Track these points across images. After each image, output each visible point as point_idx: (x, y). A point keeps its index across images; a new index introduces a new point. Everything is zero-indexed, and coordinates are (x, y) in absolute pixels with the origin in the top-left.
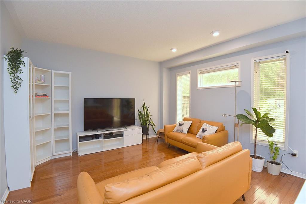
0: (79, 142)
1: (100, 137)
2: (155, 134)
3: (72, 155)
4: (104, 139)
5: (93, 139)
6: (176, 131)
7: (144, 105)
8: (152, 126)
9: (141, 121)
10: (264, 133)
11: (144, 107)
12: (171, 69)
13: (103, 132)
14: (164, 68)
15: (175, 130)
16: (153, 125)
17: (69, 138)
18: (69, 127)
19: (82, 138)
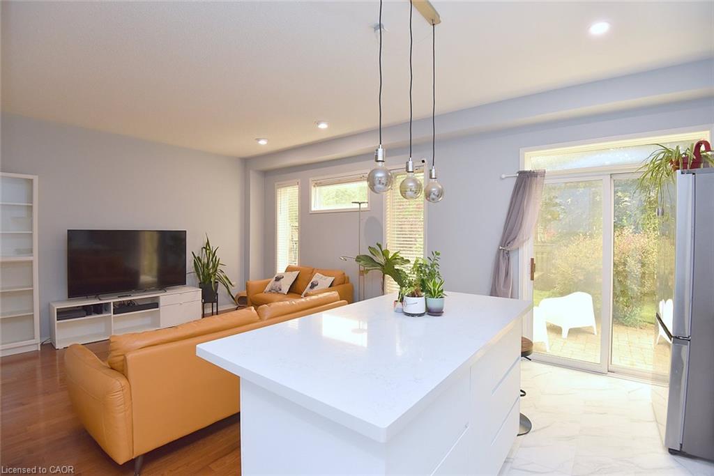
0: (58, 320)
1: (106, 310)
2: (233, 303)
3: (39, 349)
4: (114, 314)
5: (88, 314)
6: (270, 291)
7: (208, 243)
8: (227, 287)
9: (199, 275)
10: (396, 283)
11: (207, 247)
12: (266, 173)
13: (112, 300)
14: (251, 172)
15: (267, 289)
16: (229, 284)
17: (32, 313)
18: (32, 290)
19: (64, 314)
